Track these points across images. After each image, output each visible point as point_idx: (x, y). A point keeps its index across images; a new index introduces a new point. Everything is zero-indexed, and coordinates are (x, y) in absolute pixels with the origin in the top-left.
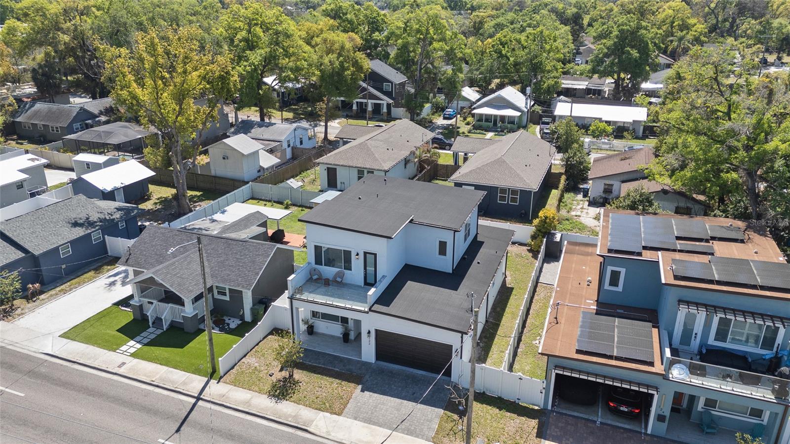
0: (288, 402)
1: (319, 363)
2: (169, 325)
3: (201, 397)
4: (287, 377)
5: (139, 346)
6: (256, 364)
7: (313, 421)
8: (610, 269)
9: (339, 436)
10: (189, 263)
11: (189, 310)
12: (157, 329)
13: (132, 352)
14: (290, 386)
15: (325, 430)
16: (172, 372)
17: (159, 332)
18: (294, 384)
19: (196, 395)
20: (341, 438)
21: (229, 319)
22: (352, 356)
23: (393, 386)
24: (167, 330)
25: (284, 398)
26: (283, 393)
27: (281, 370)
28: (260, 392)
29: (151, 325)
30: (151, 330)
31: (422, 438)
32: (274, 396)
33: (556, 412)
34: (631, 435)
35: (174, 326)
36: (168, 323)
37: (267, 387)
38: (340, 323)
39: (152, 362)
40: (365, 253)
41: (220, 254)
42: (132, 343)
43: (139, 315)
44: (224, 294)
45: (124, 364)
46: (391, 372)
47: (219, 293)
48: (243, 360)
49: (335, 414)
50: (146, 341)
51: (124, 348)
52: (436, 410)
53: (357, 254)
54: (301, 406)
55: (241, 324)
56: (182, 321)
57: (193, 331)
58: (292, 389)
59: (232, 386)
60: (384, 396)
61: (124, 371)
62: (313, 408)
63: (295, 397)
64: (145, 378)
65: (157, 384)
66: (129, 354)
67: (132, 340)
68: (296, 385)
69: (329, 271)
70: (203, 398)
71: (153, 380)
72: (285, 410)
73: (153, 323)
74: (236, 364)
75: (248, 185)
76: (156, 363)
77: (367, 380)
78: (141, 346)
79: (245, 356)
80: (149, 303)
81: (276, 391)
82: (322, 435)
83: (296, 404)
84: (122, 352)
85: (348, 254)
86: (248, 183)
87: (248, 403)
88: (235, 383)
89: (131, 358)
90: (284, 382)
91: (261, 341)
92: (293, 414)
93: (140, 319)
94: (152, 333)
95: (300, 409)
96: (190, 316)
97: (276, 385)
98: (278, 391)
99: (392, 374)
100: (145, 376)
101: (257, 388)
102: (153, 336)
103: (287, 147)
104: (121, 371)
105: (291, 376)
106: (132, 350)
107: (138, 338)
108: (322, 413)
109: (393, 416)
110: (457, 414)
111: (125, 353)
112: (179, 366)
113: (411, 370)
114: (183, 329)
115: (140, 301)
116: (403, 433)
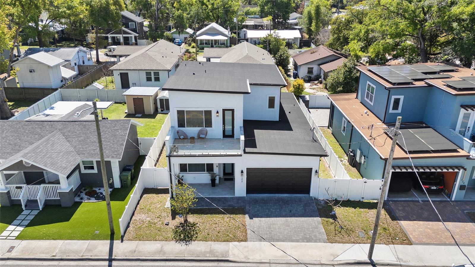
0: (196, 242)
1: (203, 206)
2: (44, 204)
3: (113, 257)
4: (183, 222)
5: (21, 229)
6: (148, 219)
7: (228, 252)
8: (393, 97)
9: (257, 257)
10: (53, 145)
11: (65, 186)
12: (32, 210)
13: (16, 235)
14: (190, 229)
15: (242, 256)
16: (69, 244)
17: (36, 212)
18: (192, 227)
19: (107, 258)
20: (259, 258)
21: (100, 189)
22: (225, 195)
23: (272, 210)
24: (43, 209)
25: (191, 240)
26: (188, 236)
27: (174, 218)
28: (166, 240)
29: (24, 208)
30: (26, 212)
31: (320, 242)
32: (181, 240)
33: (392, 201)
34: (445, 204)
35: (48, 204)
36: (43, 203)
37: (171, 235)
38: (206, 172)
39: (43, 239)
40: (224, 110)
41: (79, 134)
42: (11, 227)
43: (8, 201)
44: (92, 168)
45: (13, 248)
46: (263, 200)
47: (86, 168)
48: (134, 218)
49: (242, 241)
50: (26, 223)
51: (5, 233)
52: (315, 219)
53: (218, 112)
54: (210, 242)
55: (113, 191)
56: (59, 198)
57: (70, 205)
58: (193, 231)
59: (138, 241)
60: (271, 218)
61: (15, 254)
62: (221, 241)
63: (200, 236)
64: (43, 255)
65: (60, 258)
66: (14, 238)
67: (10, 225)
68: (195, 226)
69: (192, 131)
70: (116, 258)
71: (54, 255)
72: (199, 249)
73: (26, 206)
74: (129, 223)
75: (57, 91)
76: (48, 239)
77: (249, 210)
78: (23, 228)
79: (133, 214)
80: (17, 188)
81: (180, 236)
82: (243, 260)
83: (205, 242)
84: (5, 238)
85: (208, 113)
86: (56, 89)
87: (161, 251)
88: (138, 238)
89: (18, 241)
90: (182, 227)
91: (139, 201)
92: (208, 250)
93: (9, 205)
94: (28, 215)
95: (211, 245)
96: (68, 191)
97: (177, 231)
98: (182, 235)
99: (265, 202)
100: (43, 253)
101: (161, 238)
102: (31, 218)
103: (74, 65)
104: (13, 255)
105: (186, 221)
106: (16, 234)
107: (16, 222)
108: (230, 243)
109: (287, 231)
110: (331, 218)
111: (8, 238)
112: (74, 237)
113: (277, 195)
114: (60, 205)
115: (6, 188)
116: (304, 242)
